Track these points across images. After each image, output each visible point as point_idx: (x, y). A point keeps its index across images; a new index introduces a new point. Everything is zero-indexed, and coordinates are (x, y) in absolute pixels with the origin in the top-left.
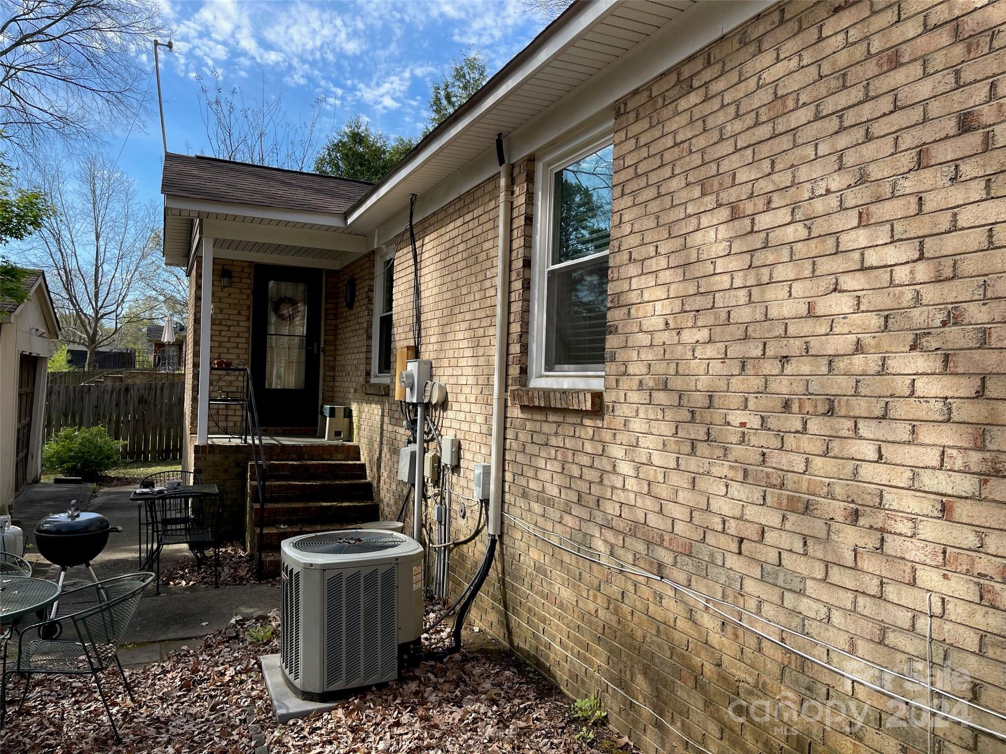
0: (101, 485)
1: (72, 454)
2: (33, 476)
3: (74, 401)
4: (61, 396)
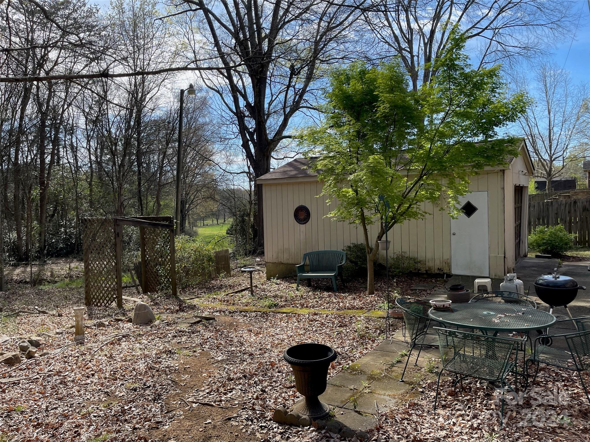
0: (563, 260)
1: (545, 241)
2: (524, 253)
3: (543, 211)
4: (536, 208)
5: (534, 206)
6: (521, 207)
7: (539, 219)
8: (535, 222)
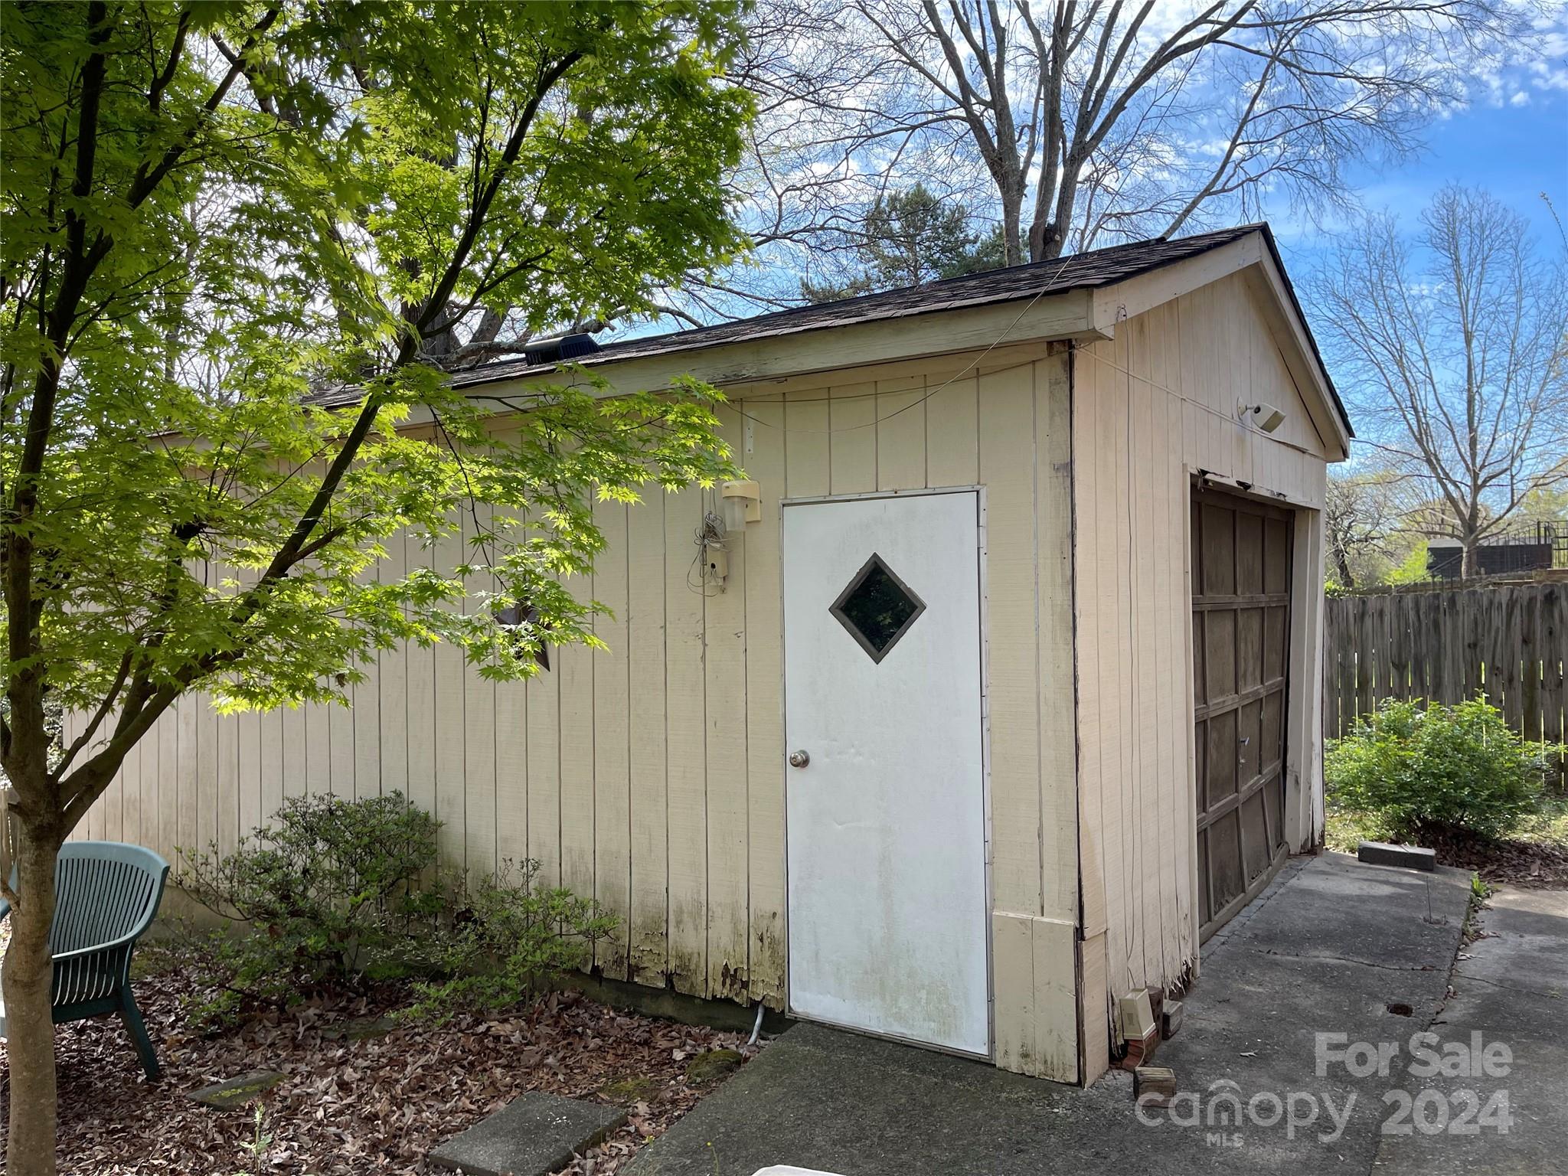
0: (1496, 876)
1: (1407, 777)
2: (1302, 836)
3: (1417, 634)
4: (1387, 619)
5: (1381, 613)
6: (1286, 610)
7: (1400, 668)
8: (1383, 679)
